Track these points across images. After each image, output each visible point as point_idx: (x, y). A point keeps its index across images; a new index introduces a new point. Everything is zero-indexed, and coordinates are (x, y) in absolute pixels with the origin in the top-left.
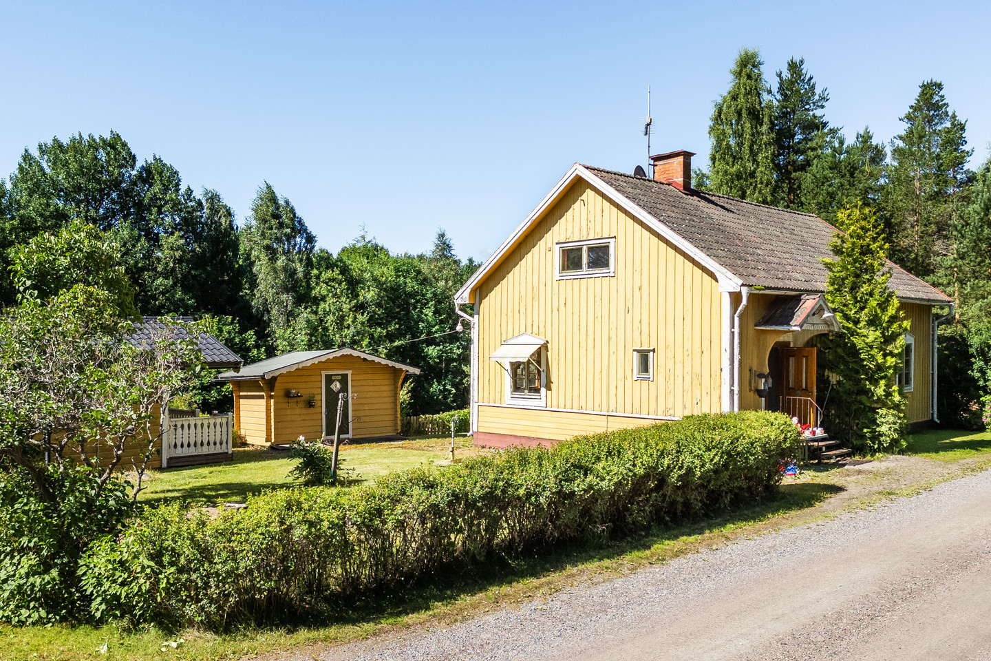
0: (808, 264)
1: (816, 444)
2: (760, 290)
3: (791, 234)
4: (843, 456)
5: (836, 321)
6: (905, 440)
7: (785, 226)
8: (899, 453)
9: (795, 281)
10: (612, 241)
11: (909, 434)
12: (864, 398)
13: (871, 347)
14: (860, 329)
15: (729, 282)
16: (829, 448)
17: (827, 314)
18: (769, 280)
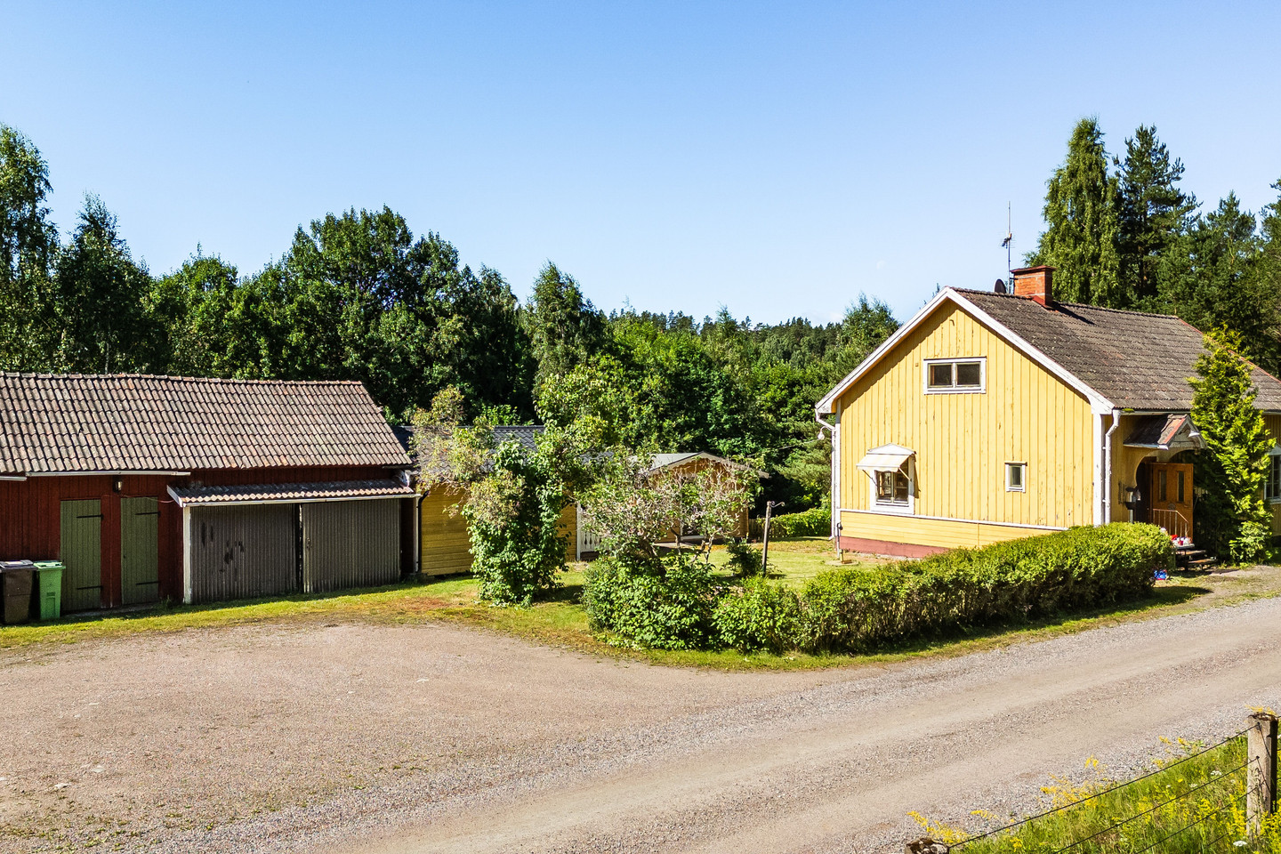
0: (1172, 380)
1: (1183, 553)
2: (1130, 412)
3: (1154, 344)
4: (1211, 564)
5: (1202, 438)
6: (1270, 551)
7: (1146, 335)
8: (1264, 563)
9: (1162, 400)
10: (983, 360)
11: (1275, 546)
12: (1229, 511)
13: (1237, 464)
14: (1225, 446)
15: (1101, 405)
16: (1196, 557)
17: (1193, 434)
18: (1137, 401)
